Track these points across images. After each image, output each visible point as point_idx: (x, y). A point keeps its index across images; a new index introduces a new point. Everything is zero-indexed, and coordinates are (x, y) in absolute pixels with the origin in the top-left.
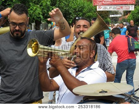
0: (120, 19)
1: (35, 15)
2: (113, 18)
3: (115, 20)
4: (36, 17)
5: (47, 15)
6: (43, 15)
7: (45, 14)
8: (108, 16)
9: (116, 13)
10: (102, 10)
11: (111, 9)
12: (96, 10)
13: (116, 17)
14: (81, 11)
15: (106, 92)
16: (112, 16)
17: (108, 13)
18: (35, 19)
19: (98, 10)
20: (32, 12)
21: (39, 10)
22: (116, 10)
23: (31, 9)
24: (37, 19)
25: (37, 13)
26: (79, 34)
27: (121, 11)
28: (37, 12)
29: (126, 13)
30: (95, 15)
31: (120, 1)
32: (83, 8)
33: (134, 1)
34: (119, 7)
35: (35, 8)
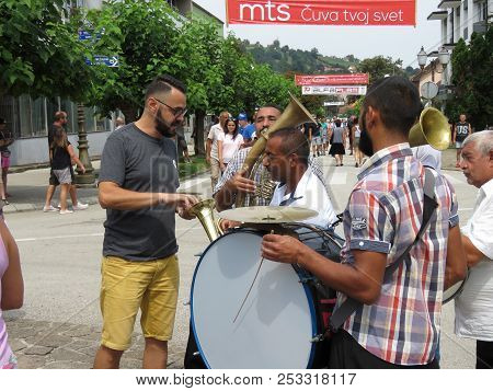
1: (195, 101)
2: (329, 107)
3: (333, 111)
4: (196, 104)
6: (210, 100)
8: (321, 104)
9: (335, 99)
10: (310, 93)
11: (327, 93)
12: (300, 92)
13: (335, 106)
14: (275, 95)
16: (329, 104)
17: (322, 98)
18: (196, 107)
20: (189, 94)
21: (202, 93)
23: (189, 91)
24: (199, 107)
25: (199, 97)
27: (344, 95)
28: (199, 95)
29: (353, 98)
31: (341, 78)
32: (278, 89)
33: (366, 77)
34: (340, 88)
35: (195, 88)
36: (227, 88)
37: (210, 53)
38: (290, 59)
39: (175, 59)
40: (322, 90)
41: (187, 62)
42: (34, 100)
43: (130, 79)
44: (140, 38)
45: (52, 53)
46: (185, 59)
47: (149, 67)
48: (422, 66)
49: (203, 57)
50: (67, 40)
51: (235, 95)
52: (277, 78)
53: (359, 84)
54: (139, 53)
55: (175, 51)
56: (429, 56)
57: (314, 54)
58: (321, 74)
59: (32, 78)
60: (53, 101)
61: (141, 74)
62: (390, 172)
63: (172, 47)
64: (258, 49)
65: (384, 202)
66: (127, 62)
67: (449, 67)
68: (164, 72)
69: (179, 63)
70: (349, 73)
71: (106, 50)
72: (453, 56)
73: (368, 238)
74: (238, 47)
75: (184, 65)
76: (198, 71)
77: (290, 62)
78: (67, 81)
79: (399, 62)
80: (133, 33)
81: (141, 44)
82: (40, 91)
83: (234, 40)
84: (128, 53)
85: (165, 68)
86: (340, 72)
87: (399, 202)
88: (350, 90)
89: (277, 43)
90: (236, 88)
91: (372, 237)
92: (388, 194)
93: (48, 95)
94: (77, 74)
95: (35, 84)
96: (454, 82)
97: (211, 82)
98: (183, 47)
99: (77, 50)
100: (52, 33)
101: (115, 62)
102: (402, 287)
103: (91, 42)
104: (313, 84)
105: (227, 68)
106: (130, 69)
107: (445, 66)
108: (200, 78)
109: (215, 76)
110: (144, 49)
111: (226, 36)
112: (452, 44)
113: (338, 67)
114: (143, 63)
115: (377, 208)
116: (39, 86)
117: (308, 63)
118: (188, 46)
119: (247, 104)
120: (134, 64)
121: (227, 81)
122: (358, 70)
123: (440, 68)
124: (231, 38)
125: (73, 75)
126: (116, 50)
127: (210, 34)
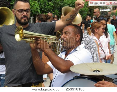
0: (109, 13)
1: (33, 10)
2: (103, 12)
4: (34, 11)
5: (45, 10)
7: (42, 9)
10: (93, 5)
11: (101, 5)
13: (106, 11)
15: (99, 71)
18: (33, 13)
19: (89, 5)
21: (37, 5)
22: (105, 5)
24: (35, 13)
25: (35, 8)
30: (87, 10)
104: (94, 1)
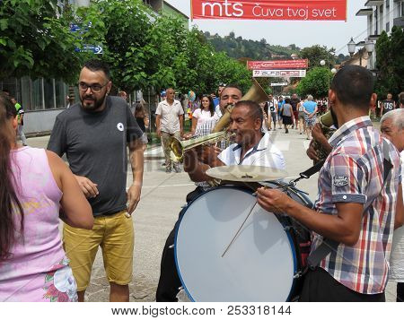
0: (285, 89)
2: (275, 87)
3: (278, 90)
6: (177, 81)
8: (268, 84)
9: (280, 80)
10: (260, 75)
11: (274, 75)
12: (252, 74)
13: (280, 86)
14: (230, 77)
15: (251, 177)
16: (275, 84)
17: (269, 80)
19: (254, 75)
20: (161, 76)
21: (171, 74)
22: (279, 76)
23: (161, 73)
26: (226, 107)
27: (287, 77)
28: (168, 76)
29: (294, 80)
31: (285, 63)
32: (233, 72)
33: (305, 63)
34: (283, 72)
35: (165, 71)
36: (192, 71)
37: (178, 43)
38: (243, 47)
39: (149, 48)
40: (269, 73)
41: (159, 50)
42: (33, 81)
43: (112, 64)
44: (121, 31)
45: (48, 43)
46: (156, 48)
47: (128, 54)
48: (351, 53)
49: (172, 46)
50: (61, 31)
51: (198, 77)
52: (233, 63)
53: (299, 68)
54: (119, 43)
55: (149, 41)
56: (357, 45)
57: (263, 44)
58: (269, 60)
59: (32, 62)
60: (48, 82)
61: (121, 59)
62: (360, 139)
63: (147, 38)
64: (217, 39)
65: (360, 163)
66: (110, 49)
67: (374, 54)
68: (140, 58)
69: (152, 51)
70: (291, 59)
71: (92, 40)
72: (377, 46)
73: (350, 192)
74: (201, 38)
75: (156, 53)
76: (168, 58)
77: (243, 50)
78: (61, 65)
79: (333, 50)
80: (114, 26)
81: (121, 35)
82: (39, 73)
83: (198, 32)
84: (110, 43)
85: (141, 55)
86: (284, 59)
87: (370, 163)
88: (293, 73)
89: (232, 35)
90: (198, 71)
91: (353, 191)
92: (362, 156)
93: (45, 77)
94: (69, 60)
95: (34, 68)
96: (378, 67)
97: (178, 65)
98: (156, 37)
99: (68, 40)
100: (49, 26)
101: (99, 49)
102: (367, 232)
103: (81, 33)
104: (262, 68)
105: (192, 55)
106: (112, 56)
107: (370, 53)
108: (169, 63)
109: (181, 61)
110: (124, 40)
111: (190, 29)
112: (376, 36)
113: (283, 54)
114: (123, 51)
115: (355, 168)
116: (37, 70)
117: (258, 51)
118: (159, 37)
119: (208, 84)
120: (116, 52)
121: (191, 65)
122: (299, 56)
123: (366, 55)
124: (195, 30)
125: (65, 60)
126: (100, 40)
127: (177, 27)
